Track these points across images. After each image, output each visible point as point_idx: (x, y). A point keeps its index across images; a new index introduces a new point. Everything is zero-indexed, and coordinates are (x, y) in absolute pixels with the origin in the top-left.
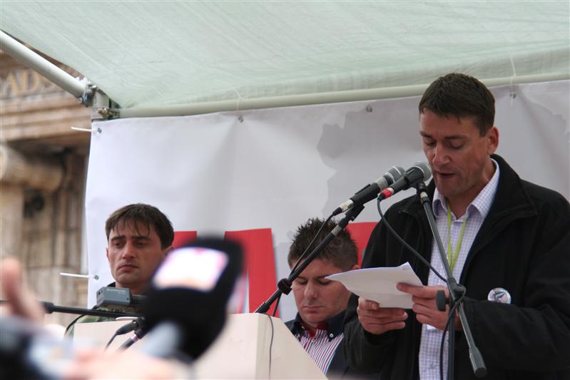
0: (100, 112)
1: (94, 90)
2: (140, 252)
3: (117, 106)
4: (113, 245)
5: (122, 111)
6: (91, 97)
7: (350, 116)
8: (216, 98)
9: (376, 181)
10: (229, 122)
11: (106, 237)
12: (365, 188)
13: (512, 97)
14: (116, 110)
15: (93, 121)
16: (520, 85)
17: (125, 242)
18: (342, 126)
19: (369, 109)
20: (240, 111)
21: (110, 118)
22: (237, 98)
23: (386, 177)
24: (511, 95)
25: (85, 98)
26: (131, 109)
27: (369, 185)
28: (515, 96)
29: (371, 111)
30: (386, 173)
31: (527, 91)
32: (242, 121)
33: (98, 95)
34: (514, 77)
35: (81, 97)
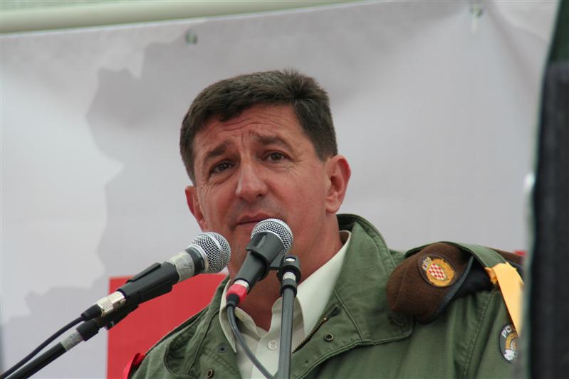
7: (153, 53)
9: (173, 260)
12: (150, 272)
13: (475, 13)
18: (137, 71)
19: (190, 38)
23: (191, 252)
24: (472, 10)
27: (158, 266)
28: (480, 13)
29: (195, 41)
30: (190, 246)
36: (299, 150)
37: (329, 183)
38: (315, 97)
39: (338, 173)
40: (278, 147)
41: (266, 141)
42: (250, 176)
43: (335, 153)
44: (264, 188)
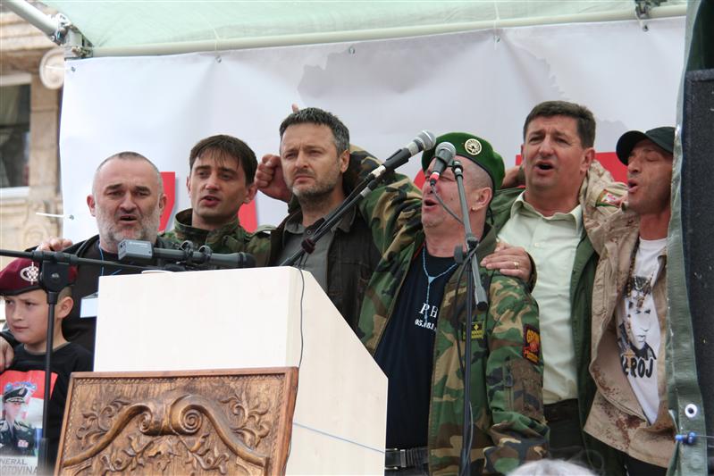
0: (74, 51)
1: (67, 28)
2: (225, 185)
3: (90, 45)
4: (196, 174)
5: (96, 49)
6: (63, 35)
7: (332, 58)
8: (192, 37)
9: (407, 147)
10: (207, 62)
11: (189, 167)
12: (396, 154)
13: (496, 41)
14: (89, 48)
15: (65, 59)
16: (504, 28)
17: (210, 173)
18: (324, 68)
19: (352, 50)
20: (217, 51)
21: (84, 57)
22: (215, 38)
23: (416, 142)
24: (494, 39)
25: (58, 36)
26: (103, 48)
27: (400, 151)
28: (498, 40)
29: (354, 52)
31: (511, 35)
32: (220, 61)
33: (71, 33)
34: (497, 21)
35: (53, 34)
36: (573, 141)
37: (583, 159)
38: (589, 119)
39: (590, 155)
40: (562, 138)
41: (558, 133)
42: (546, 145)
43: (592, 146)
44: (552, 151)
